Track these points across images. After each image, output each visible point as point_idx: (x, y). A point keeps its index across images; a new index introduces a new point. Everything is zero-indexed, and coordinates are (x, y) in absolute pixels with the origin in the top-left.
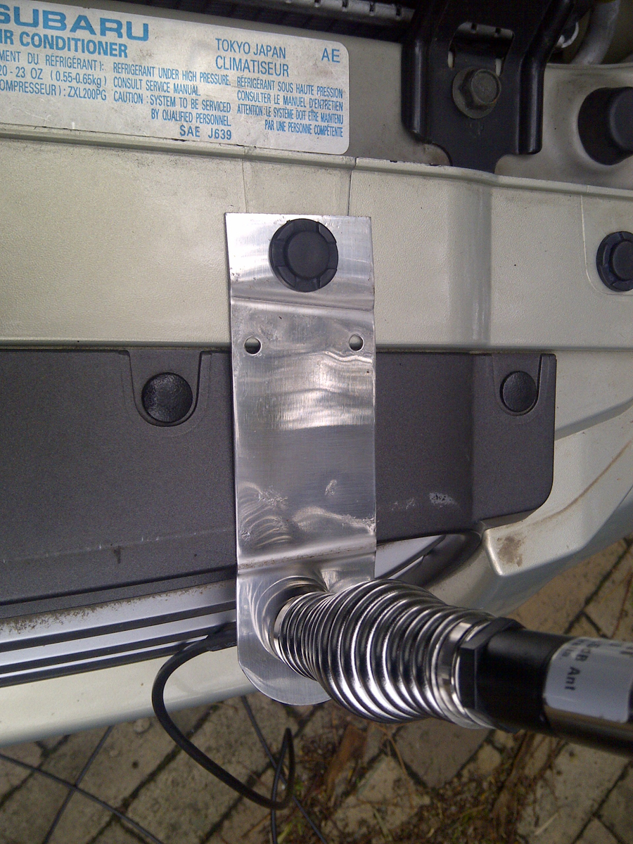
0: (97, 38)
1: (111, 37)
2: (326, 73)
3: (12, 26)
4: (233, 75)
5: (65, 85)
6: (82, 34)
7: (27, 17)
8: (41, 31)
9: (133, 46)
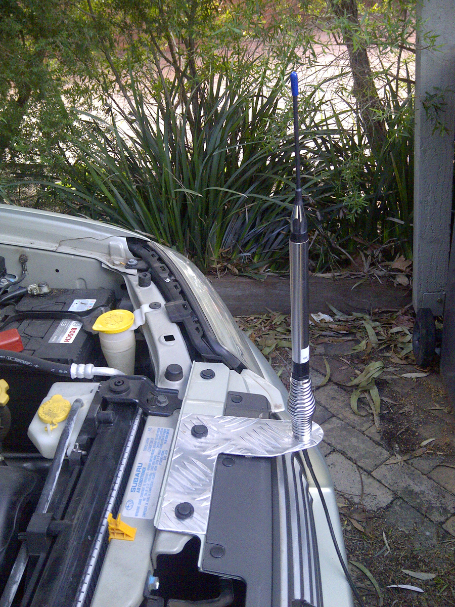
0: (141, 472)
1: (141, 470)
2: (154, 431)
3: (136, 488)
4: (152, 448)
5: (151, 480)
6: (140, 475)
7: (135, 485)
8: (138, 483)
9: (143, 466)
